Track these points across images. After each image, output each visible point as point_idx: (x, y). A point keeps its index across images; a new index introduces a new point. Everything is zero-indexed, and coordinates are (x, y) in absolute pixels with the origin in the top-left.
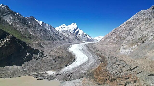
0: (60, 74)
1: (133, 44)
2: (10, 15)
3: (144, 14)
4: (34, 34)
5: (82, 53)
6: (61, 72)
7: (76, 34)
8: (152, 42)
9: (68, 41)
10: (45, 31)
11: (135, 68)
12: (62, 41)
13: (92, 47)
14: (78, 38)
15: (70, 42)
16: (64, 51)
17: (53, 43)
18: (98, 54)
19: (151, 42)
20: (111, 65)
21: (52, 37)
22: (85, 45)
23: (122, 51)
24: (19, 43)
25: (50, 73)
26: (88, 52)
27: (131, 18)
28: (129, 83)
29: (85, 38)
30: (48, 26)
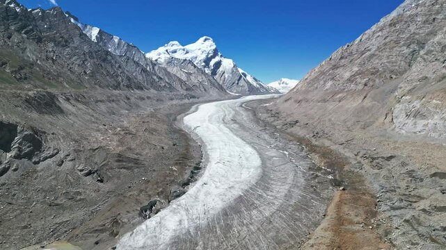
4: (47, 64)
5: (231, 134)
7: (214, 73)
9: (185, 93)
10: (104, 57)
12: (164, 93)
13: (267, 110)
14: (219, 84)
15: (194, 97)
16: (163, 128)
17: (128, 99)
18: (301, 141)
21: (129, 79)
22: (241, 106)
23: (406, 126)
26: (257, 128)
27: (398, 8)
29: (242, 82)
30: (118, 44)
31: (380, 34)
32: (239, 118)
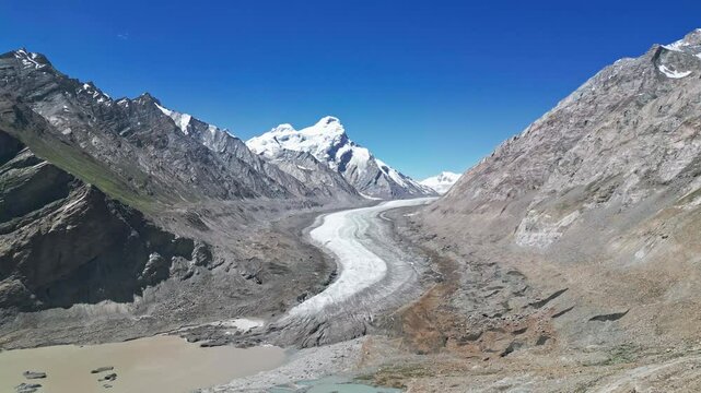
0: (280, 326)
1: (564, 208)
2: (60, 95)
3: (618, 80)
4: (160, 175)
6: (283, 320)
7: (342, 168)
8: (635, 200)
9: (304, 199)
10: (204, 156)
11: (553, 297)
12: (279, 201)
13: (410, 223)
14: (349, 186)
15: (316, 205)
16: (293, 243)
17: (242, 211)
18: (429, 253)
19: (631, 200)
20: (469, 292)
21: (237, 185)
22: (378, 216)
23: (524, 239)
24: (118, 214)
25: (244, 324)
26: (391, 243)
28: (520, 345)
29: (381, 181)
30: (216, 136)
31: (537, 132)
32: (373, 232)
